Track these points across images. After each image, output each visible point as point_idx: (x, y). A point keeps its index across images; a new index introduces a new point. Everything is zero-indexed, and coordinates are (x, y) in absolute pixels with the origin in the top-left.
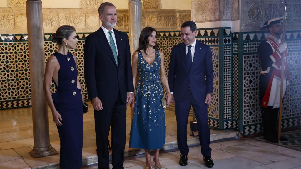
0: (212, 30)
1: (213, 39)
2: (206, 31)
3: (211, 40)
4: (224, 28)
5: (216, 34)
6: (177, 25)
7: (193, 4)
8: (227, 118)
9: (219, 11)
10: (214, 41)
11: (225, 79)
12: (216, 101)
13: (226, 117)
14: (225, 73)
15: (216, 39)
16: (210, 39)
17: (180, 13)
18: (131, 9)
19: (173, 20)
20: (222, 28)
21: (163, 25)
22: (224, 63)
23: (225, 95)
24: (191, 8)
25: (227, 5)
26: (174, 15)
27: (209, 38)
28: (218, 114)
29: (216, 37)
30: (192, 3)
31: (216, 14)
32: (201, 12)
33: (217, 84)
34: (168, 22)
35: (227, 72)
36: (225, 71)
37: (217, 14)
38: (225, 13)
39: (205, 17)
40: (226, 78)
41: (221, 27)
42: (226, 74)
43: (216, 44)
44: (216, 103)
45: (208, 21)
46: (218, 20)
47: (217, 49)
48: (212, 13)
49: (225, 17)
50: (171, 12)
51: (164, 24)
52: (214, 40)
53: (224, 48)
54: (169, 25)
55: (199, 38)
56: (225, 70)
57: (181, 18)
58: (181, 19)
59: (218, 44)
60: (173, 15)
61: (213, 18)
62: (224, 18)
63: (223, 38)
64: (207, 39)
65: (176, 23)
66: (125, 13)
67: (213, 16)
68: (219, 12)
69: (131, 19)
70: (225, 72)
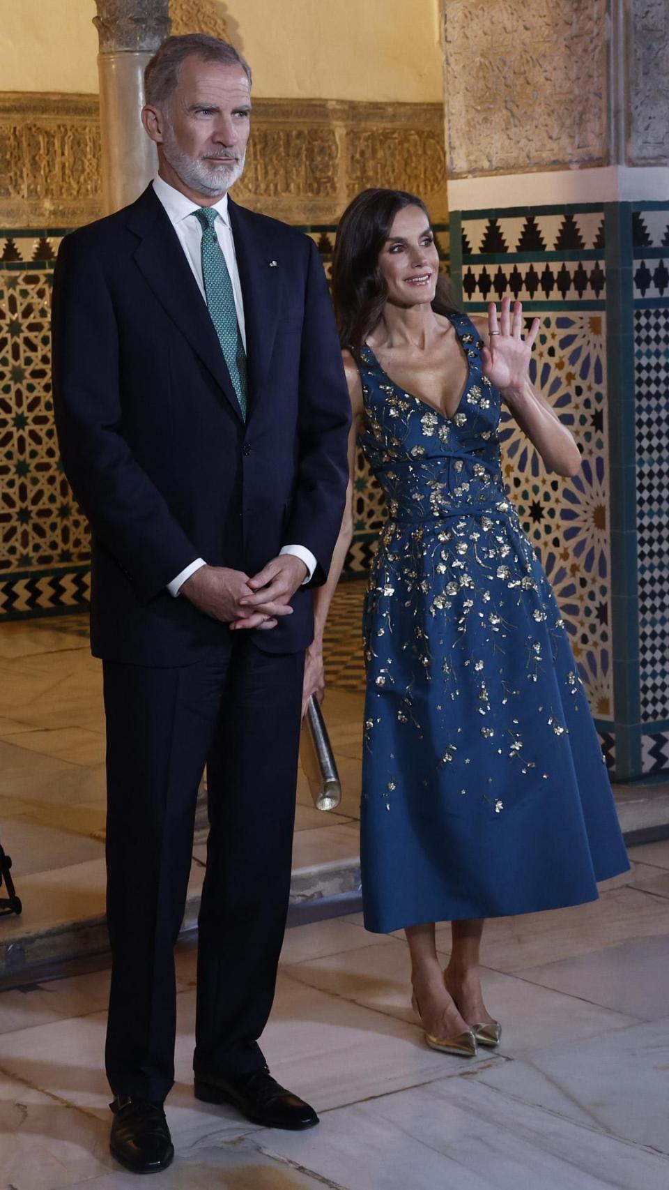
0: (569, 218)
1: (572, 267)
2: (530, 220)
3: (564, 273)
4: (635, 203)
5: (589, 241)
6: (334, 188)
7: (457, 68)
8: (655, 714)
9: (609, 110)
10: (581, 280)
11: (646, 495)
12: (593, 619)
13: (650, 709)
14: (641, 462)
15: (589, 266)
16: (555, 267)
17: (354, 118)
18: (113, 93)
19: (311, 157)
20: (625, 205)
21: (257, 187)
22: (637, 403)
23: (643, 582)
24: (445, 90)
25: (646, 74)
26: (316, 132)
27: (551, 264)
28: (609, 694)
29: (589, 255)
30: (447, 60)
31: (589, 125)
32: (499, 117)
33: (600, 523)
34: (282, 172)
35: (655, 455)
36: (641, 450)
37: (595, 126)
38: (640, 124)
39: (523, 142)
40: (650, 488)
41: (621, 199)
42: (651, 463)
43: (589, 294)
44: (593, 628)
45: (541, 166)
46: (599, 159)
47: (595, 325)
48: (568, 122)
49: (640, 142)
50: (298, 115)
51: (263, 186)
52: (580, 273)
53: (638, 316)
54: (287, 189)
55: (492, 262)
56: (645, 443)
57: (355, 147)
58: (358, 156)
59: (603, 295)
60: (314, 134)
61: (569, 150)
62: (634, 151)
63: (631, 264)
64: (539, 268)
65: (330, 180)
66: (30, 118)
67: (571, 137)
68: (609, 118)
69: (116, 151)
70: (646, 456)
